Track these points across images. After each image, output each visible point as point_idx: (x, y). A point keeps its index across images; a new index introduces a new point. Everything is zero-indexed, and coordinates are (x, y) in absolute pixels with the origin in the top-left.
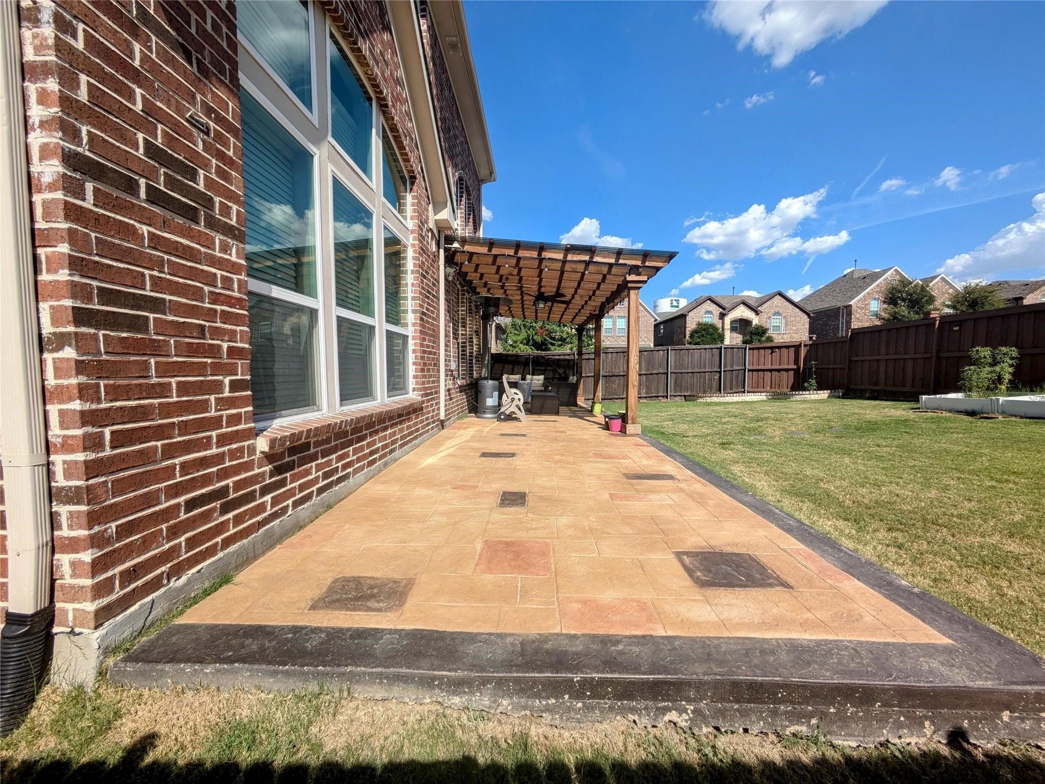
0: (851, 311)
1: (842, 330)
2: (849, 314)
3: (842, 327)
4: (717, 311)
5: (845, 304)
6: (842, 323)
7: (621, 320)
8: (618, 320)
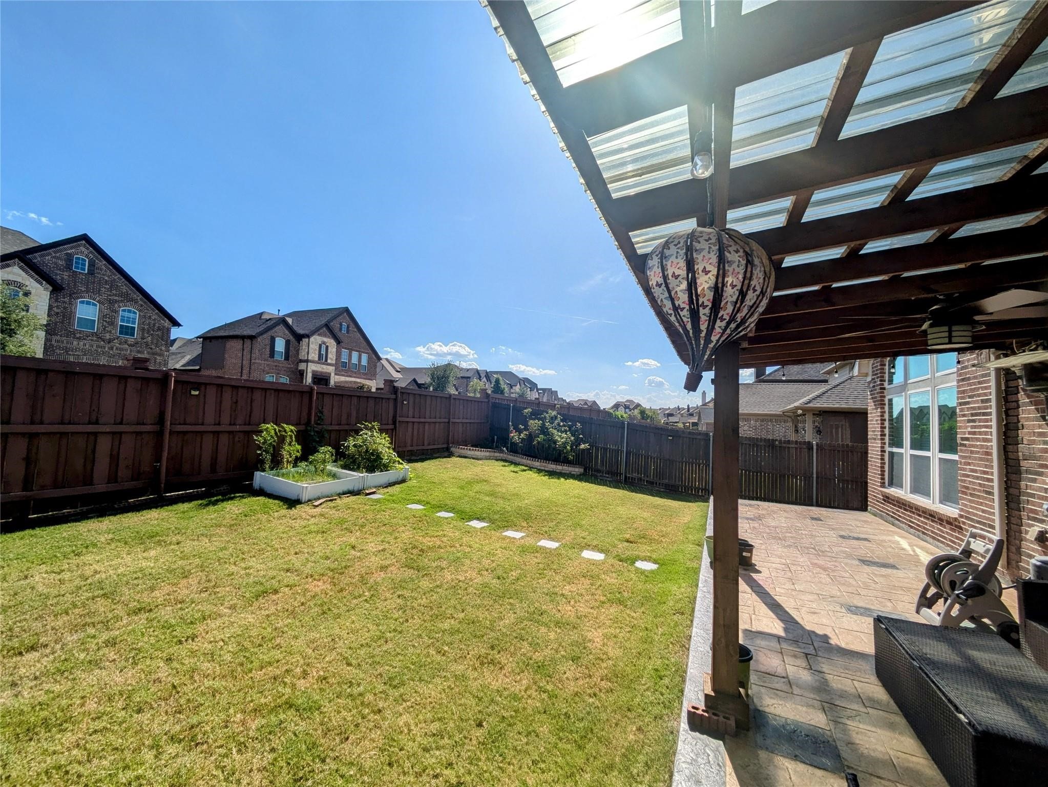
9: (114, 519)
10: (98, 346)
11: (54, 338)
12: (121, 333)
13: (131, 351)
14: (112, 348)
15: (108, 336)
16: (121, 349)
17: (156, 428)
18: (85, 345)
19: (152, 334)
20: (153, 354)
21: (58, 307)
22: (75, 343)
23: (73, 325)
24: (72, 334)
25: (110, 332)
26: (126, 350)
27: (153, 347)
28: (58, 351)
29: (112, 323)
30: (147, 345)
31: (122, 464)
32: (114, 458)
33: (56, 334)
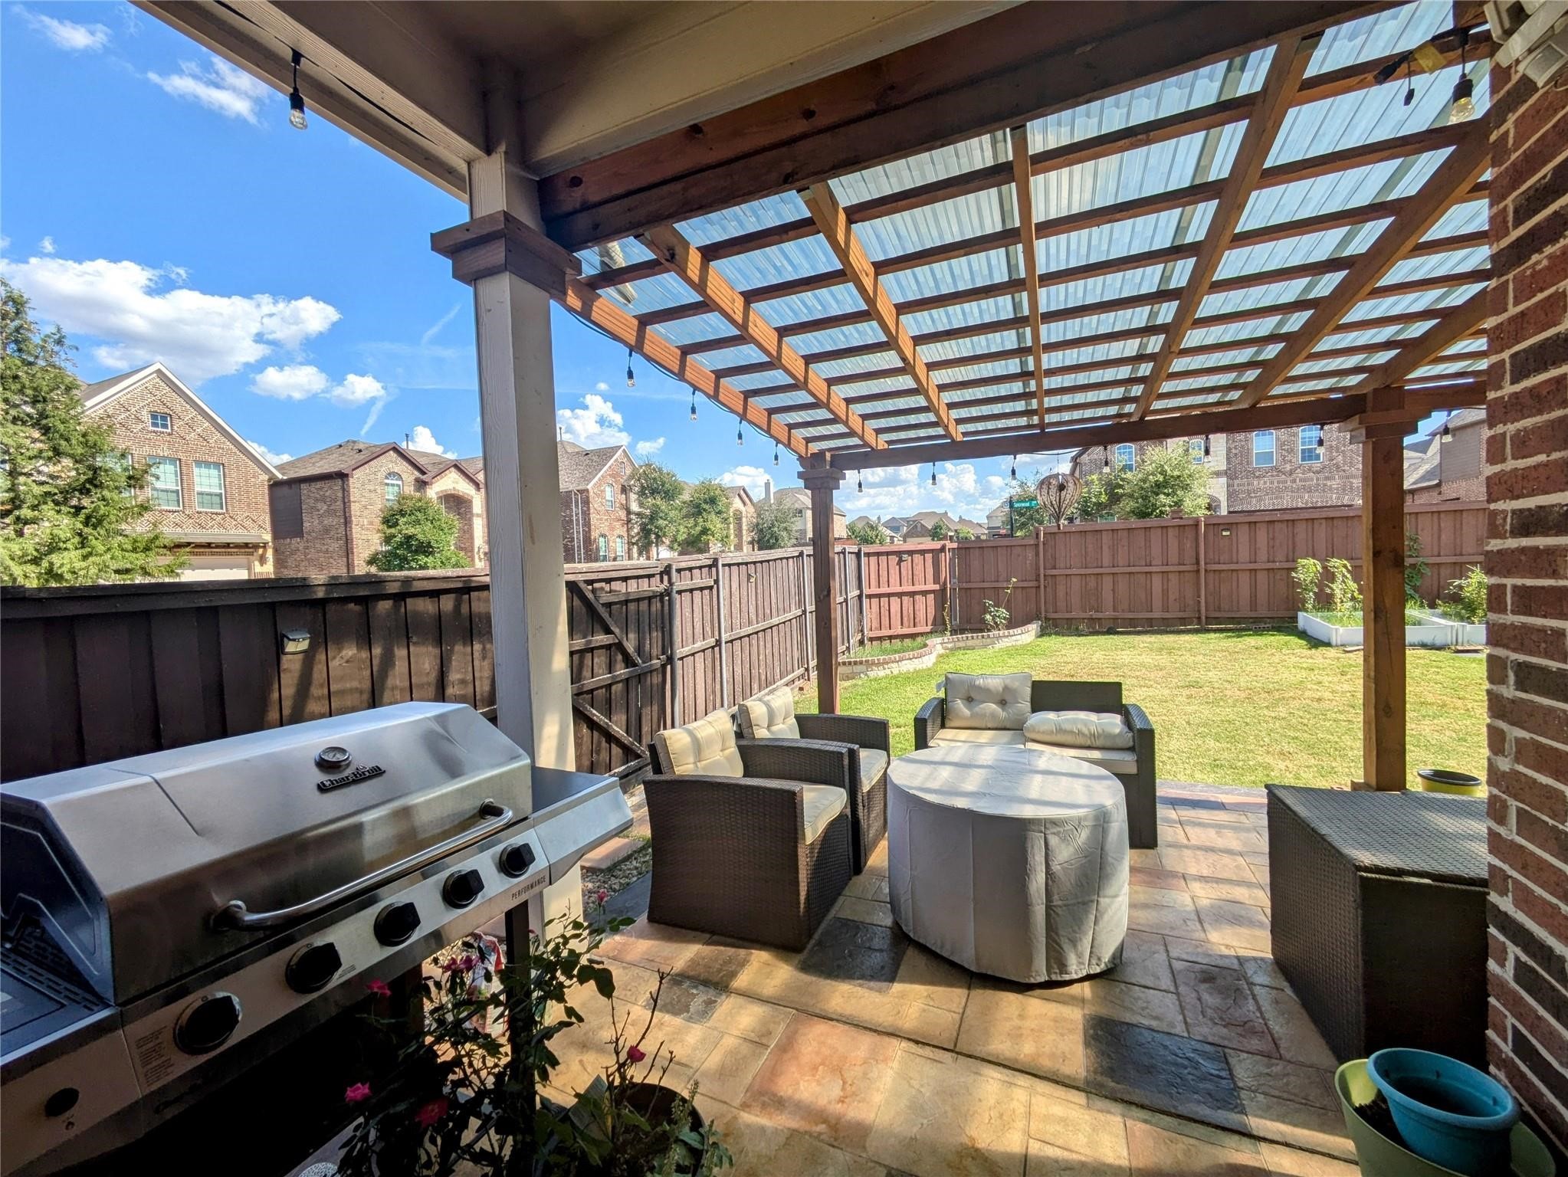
0: (588, 497)
1: (578, 525)
2: (586, 502)
3: (577, 520)
4: (410, 475)
5: (580, 488)
6: (577, 515)
7: (204, 471)
8: (196, 471)
9: (1159, 636)
10: (1278, 482)
11: (1236, 482)
12: (1303, 459)
13: (1317, 479)
14: (1294, 481)
15: (1288, 467)
16: (1304, 480)
17: (1195, 568)
18: (1265, 483)
19: (1343, 452)
20: (1348, 477)
21: (1235, 448)
22: (1255, 483)
23: (1252, 463)
24: (1252, 474)
25: (1290, 461)
26: (1312, 480)
27: (1346, 468)
28: (1241, 496)
29: (1291, 451)
30: (1338, 467)
31: (1172, 597)
32: (1165, 592)
33: (1237, 478)
